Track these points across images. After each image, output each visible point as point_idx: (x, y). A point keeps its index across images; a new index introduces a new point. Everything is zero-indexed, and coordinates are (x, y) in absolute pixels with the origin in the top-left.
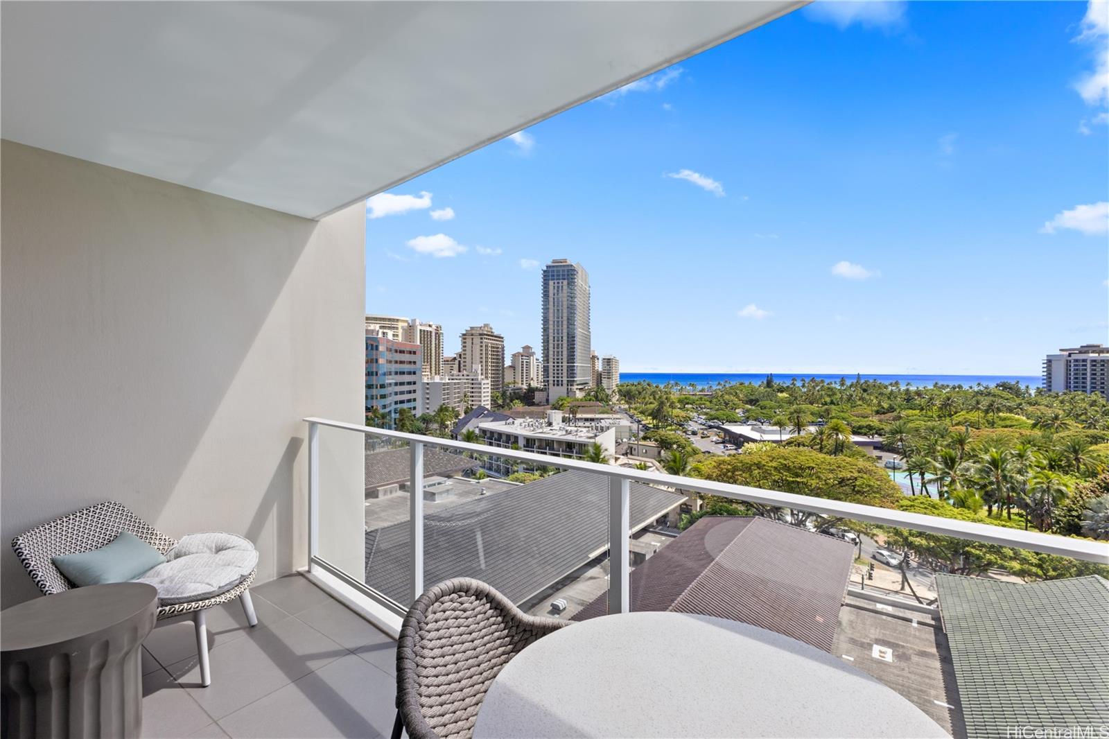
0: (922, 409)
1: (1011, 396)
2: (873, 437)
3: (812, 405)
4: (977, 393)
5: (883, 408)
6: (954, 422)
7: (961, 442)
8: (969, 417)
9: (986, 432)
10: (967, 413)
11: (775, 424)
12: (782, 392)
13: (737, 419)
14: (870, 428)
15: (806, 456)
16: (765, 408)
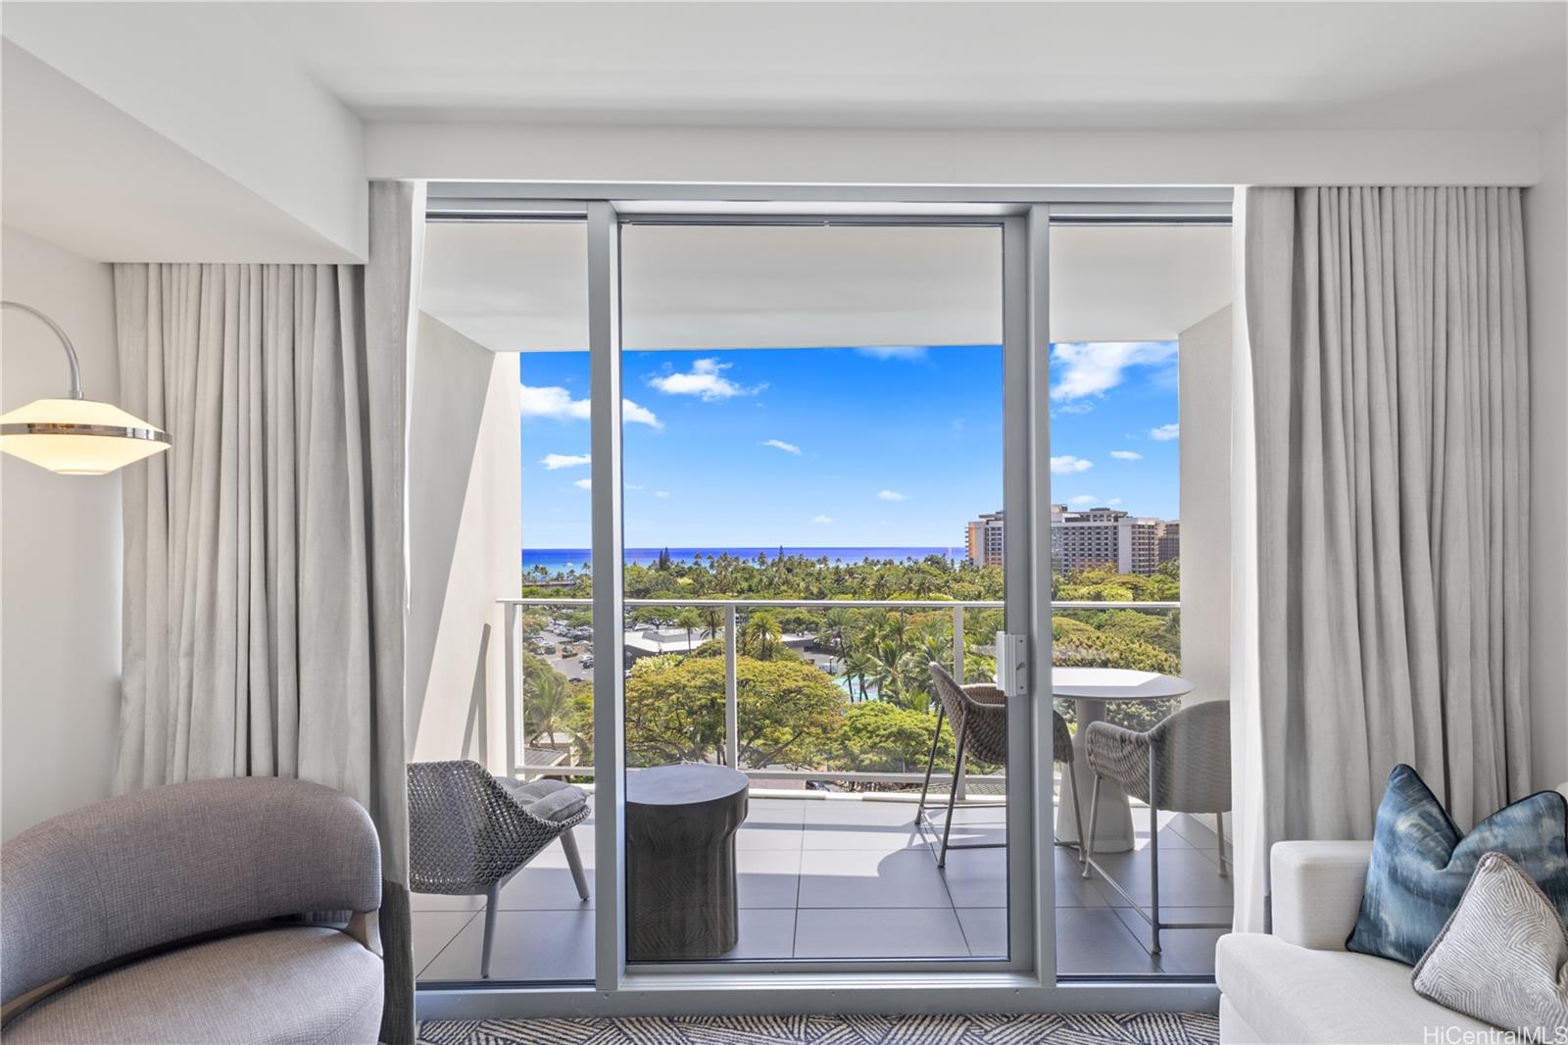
0: (855, 593)
1: (939, 572)
2: (803, 634)
3: (724, 593)
4: (908, 569)
5: (812, 593)
7: (899, 631)
8: (903, 600)
10: (900, 595)
11: (682, 625)
12: (682, 576)
14: (799, 621)
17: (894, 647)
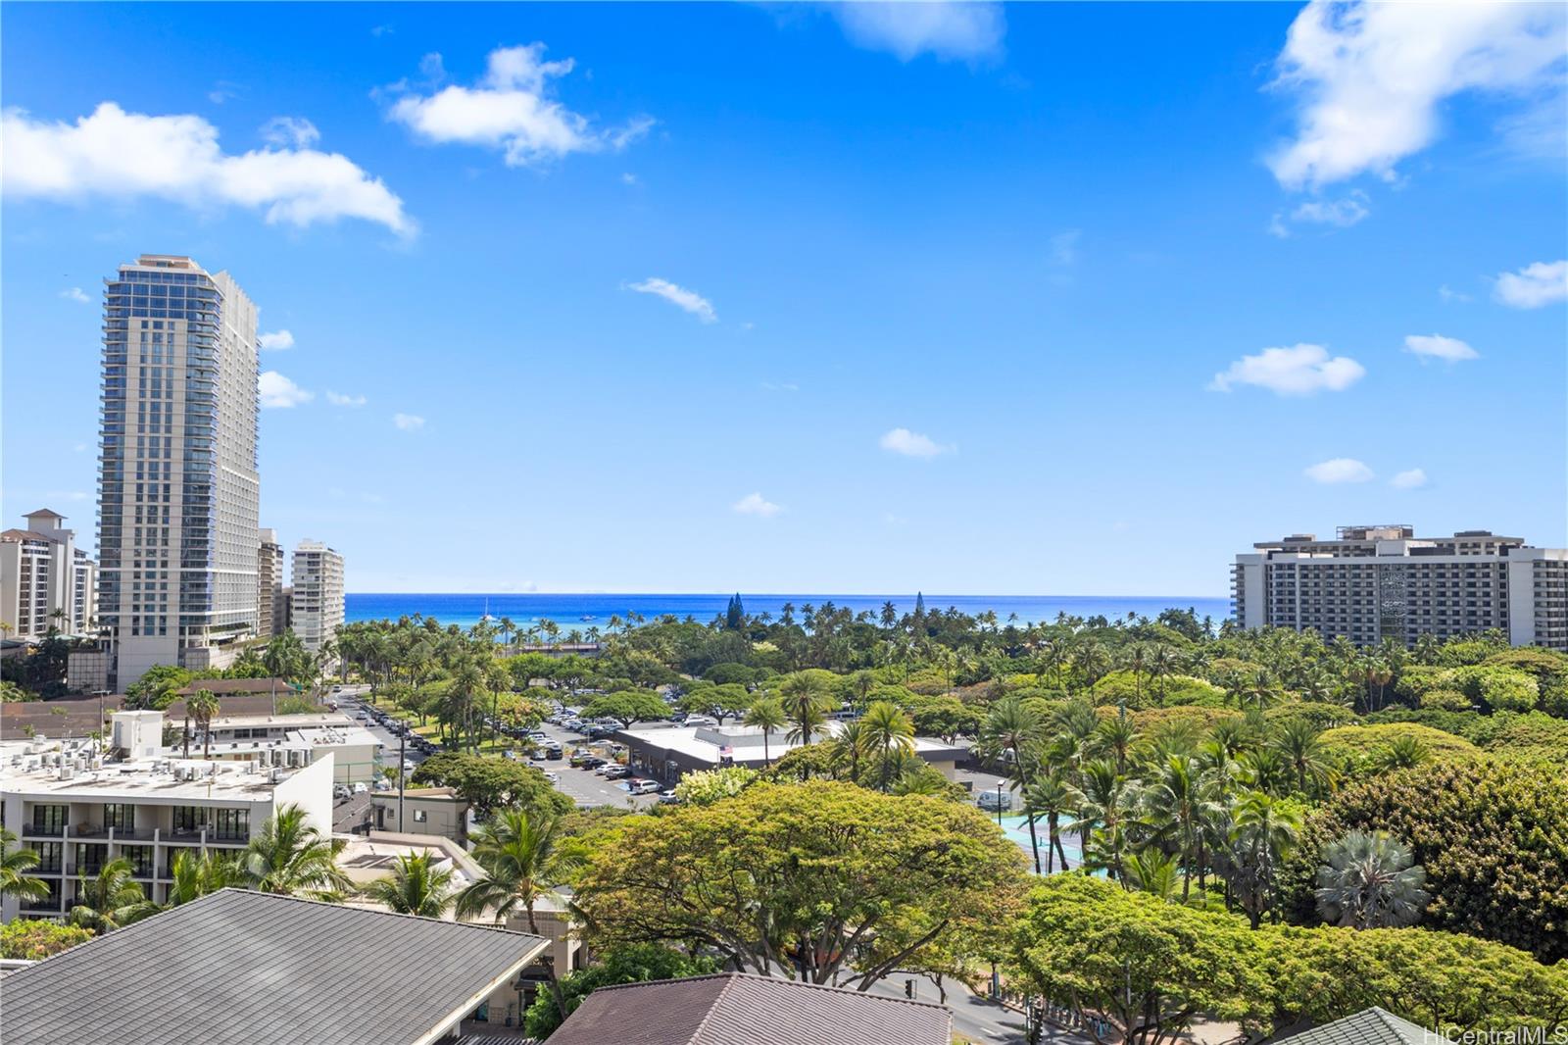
0: (1041, 671)
1: (1184, 639)
2: (953, 739)
3: (827, 668)
4: (1129, 632)
5: (969, 671)
6: (1096, 699)
7: (1119, 740)
8: (1123, 686)
9: (1152, 715)
10: (1118, 676)
11: (755, 720)
12: (762, 639)
13: (660, 712)
14: (947, 717)
15: (840, 799)
16: (725, 682)
17: (1109, 771)
